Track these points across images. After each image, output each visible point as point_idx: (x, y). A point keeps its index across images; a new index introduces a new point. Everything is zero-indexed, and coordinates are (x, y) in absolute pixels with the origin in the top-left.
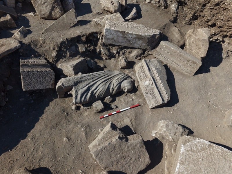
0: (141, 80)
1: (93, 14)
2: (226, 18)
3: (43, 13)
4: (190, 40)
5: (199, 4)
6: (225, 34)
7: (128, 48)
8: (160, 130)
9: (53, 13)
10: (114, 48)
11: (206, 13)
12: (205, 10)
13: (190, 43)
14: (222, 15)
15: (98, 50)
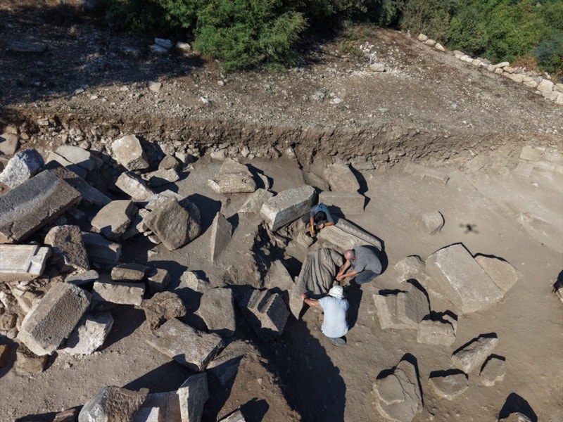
0: (343, 244)
1: (224, 206)
2: (345, 144)
3: (178, 241)
4: (332, 179)
5: (315, 140)
6: (349, 157)
7: (293, 222)
8: (406, 271)
9: (190, 232)
10: (281, 230)
11: (325, 145)
12: (323, 143)
13: (335, 183)
14: (340, 142)
15: (274, 244)
